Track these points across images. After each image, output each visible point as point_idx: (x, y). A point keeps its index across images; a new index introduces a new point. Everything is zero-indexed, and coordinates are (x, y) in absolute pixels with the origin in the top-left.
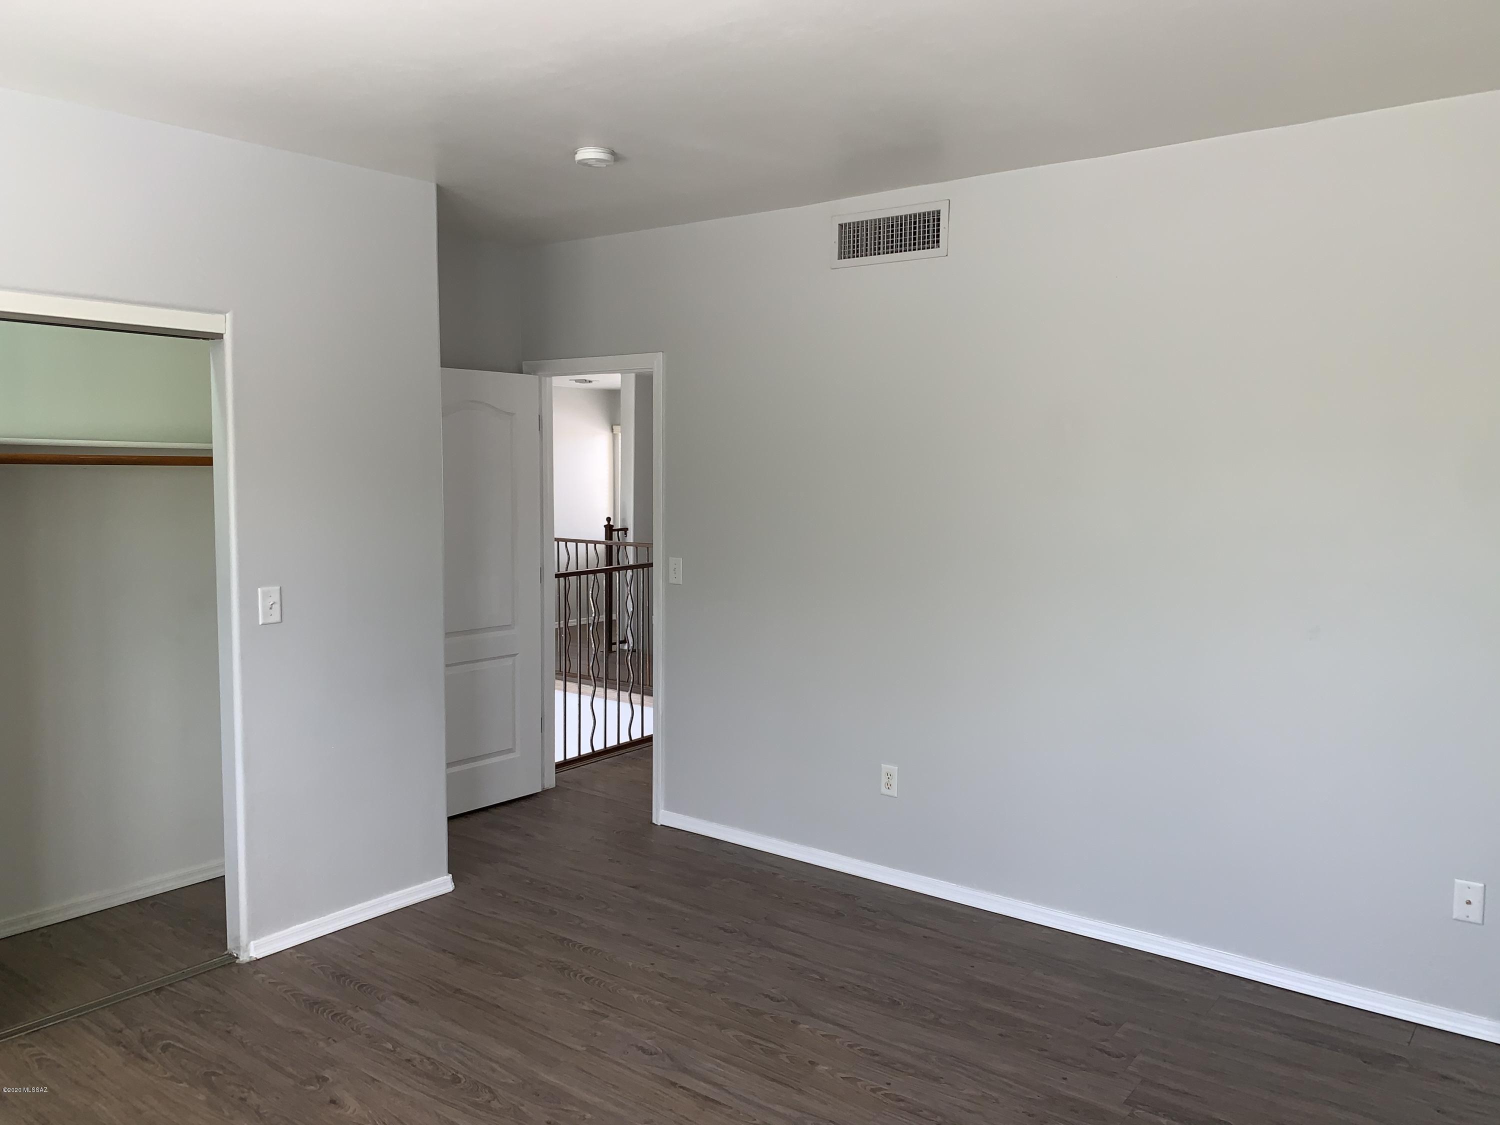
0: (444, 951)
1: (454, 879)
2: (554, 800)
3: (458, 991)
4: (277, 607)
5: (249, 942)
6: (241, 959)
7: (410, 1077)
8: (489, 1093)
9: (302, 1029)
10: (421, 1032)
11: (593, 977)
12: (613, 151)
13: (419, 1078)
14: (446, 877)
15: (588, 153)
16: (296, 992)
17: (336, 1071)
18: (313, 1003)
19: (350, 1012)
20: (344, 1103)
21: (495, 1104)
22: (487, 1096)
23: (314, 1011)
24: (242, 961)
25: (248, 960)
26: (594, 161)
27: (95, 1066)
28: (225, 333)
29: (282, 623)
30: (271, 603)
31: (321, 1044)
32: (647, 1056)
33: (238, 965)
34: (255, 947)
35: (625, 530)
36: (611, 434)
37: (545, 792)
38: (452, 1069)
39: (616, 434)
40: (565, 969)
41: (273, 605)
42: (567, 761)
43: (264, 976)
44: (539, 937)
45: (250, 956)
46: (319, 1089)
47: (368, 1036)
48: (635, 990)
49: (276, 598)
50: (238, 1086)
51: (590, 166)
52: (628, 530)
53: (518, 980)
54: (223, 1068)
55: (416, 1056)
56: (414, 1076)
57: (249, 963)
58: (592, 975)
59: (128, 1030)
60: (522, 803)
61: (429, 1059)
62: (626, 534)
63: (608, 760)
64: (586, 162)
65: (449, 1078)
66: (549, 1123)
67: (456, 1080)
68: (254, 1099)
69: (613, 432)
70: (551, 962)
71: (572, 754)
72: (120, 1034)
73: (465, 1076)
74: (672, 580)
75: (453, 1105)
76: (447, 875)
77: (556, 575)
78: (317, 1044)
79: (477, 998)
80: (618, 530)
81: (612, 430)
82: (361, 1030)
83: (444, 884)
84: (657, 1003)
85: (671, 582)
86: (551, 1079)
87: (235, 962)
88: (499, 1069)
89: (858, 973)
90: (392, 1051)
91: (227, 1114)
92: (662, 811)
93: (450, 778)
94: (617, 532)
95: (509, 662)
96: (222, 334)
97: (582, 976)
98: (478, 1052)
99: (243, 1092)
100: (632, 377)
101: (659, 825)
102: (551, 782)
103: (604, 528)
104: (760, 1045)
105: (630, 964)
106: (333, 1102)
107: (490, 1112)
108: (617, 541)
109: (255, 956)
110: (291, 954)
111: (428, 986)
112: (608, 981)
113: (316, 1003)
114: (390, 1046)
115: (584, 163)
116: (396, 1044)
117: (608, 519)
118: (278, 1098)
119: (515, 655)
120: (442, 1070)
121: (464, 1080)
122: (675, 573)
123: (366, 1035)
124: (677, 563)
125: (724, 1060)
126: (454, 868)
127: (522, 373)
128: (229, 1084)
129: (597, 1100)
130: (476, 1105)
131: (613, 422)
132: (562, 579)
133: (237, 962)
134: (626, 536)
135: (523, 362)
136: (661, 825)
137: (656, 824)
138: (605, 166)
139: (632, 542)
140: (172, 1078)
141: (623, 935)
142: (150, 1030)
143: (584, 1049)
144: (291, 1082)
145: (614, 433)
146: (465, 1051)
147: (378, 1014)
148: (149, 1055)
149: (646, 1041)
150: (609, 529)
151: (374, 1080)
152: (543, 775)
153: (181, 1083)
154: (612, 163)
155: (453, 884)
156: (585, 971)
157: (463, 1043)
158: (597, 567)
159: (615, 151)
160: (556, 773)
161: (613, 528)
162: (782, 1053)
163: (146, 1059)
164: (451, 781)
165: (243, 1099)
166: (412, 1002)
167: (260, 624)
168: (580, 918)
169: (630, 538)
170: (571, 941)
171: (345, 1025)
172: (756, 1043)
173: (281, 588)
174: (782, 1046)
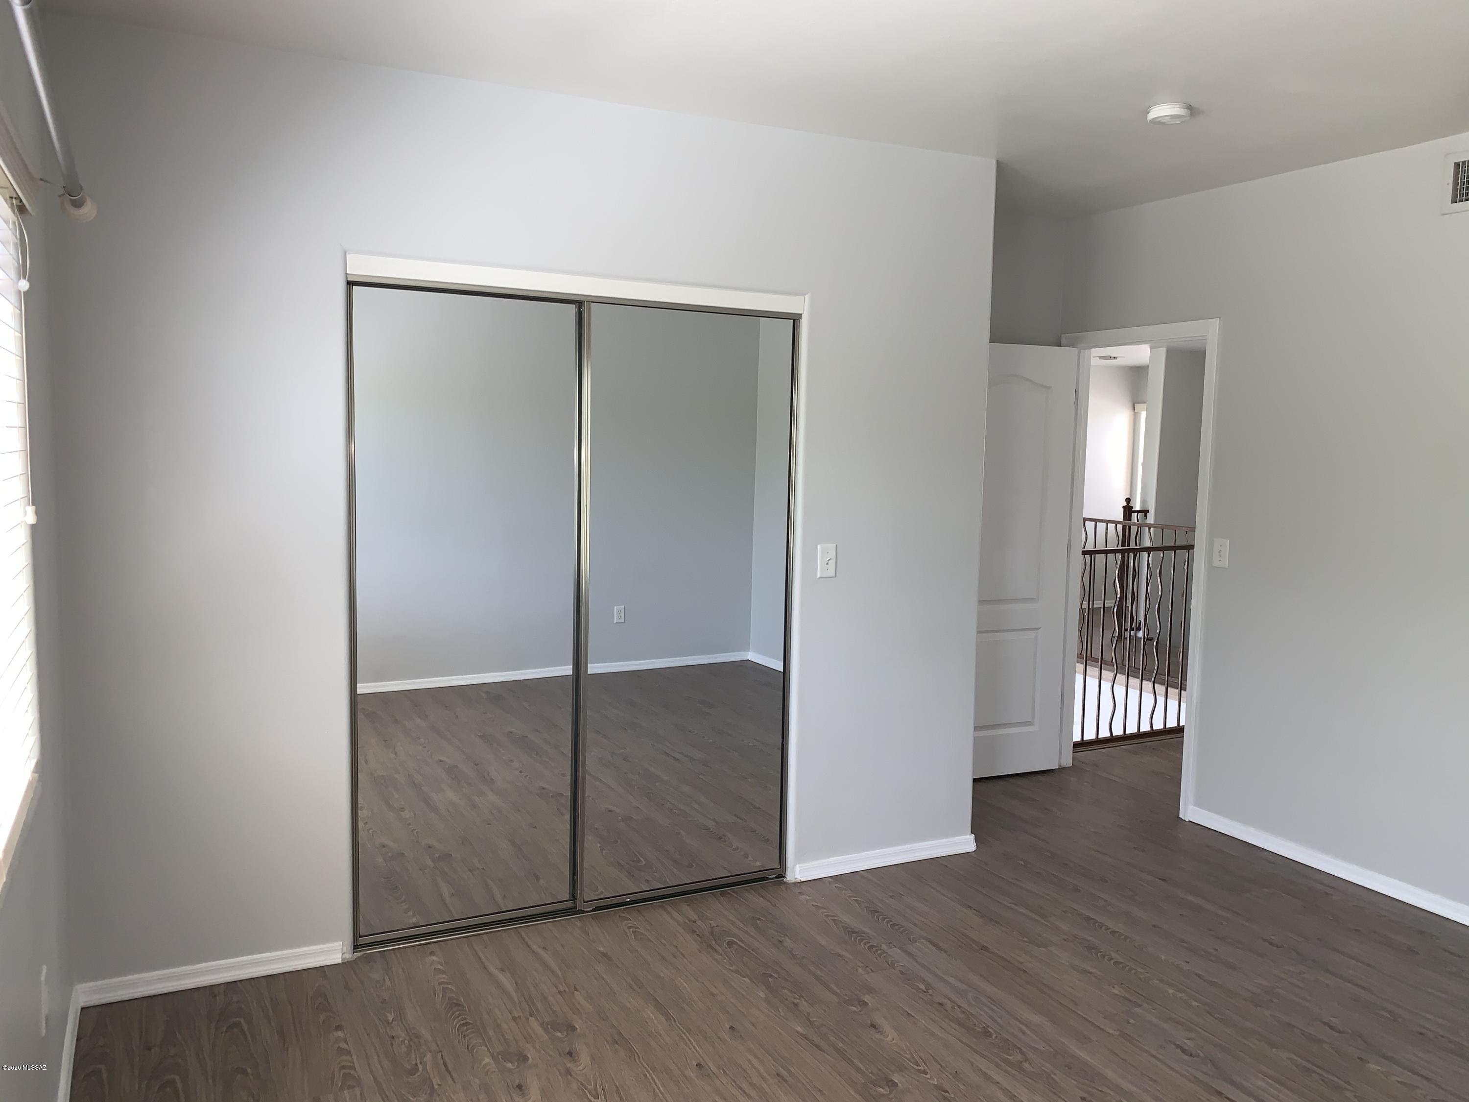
0: (970, 907)
1: (977, 840)
2: (1072, 779)
3: (984, 948)
4: (832, 563)
5: (795, 865)
6: (788, 879)
7: (943, 1021)
8: (1020, 1055)
9: (843, 953)
10: (952, 980)
11: (1122, 963)
12: (1190, 105)
13: (953, 1025)
14: (968, 836)
15: (1162, 111)
16: (836, 918)
17: (874, 998)
18: (852, 932)
19: (884, 947)
20: (883, 1029)
21: (1026, 1065)
22: (1019, 1057)
23: (853, 939)
24: (789, 881)
25: (794, 881)
26: (1169, 117)
27: (676, 947)
28: (804, 313)
29: (836, 578)
30: (828, 559)
31: (860, 971)
32: (1187, 1057)
33: (785, 883)
34: (800, 870)
35: (1145, 512)
36: (1133, 413)
37: (1061, 769)
38: (984, 1023)
39: (1138, 412)
40: (1094, 948)
41: (830, 561)
42: (1084, 742)
43: (808, 898)
44: (1064, 912)
45: (796, 877)
46: (861, 1012)
47: (902, 973)
48: (1170, 985)
49: (832, 554)
50: (791, 992)
51: (1163, 124)
52: (1148, 512)
53: (1043, 949)
54: (777, 972)
55: (949, 1002)
56: (947, 1020)
57: (795, 884)
58: (1121, 960)
59: (700, 921)
60: (1039, 777)
61: (960, 1007)
62: (1146, 516)
63: (1125, 747)
64: (1159, 119)
65: (980, 1030)
66: (1083, 1099)
67: (987, 1034)
68: (804, 1005)
69: (1134, 410)
70: (1077, 938)
71: (1090, 735)
72: (694, 924)
73: (995, 1032)
74: (1216, 563)
75: (984, 1057)
76: (970, 835)
77: (1082, 551)
78: (857, 970)
79: (1006, 960)
80: (1138, 512)
81: (1134, 409)
82: (896, 965)
83: (966, 843)
84: (1195, 1004)
85: (1215, 564)
86: (1083, 1055)
87: (783, 880)
88: (1029, 1033)
89: (1440, 1021)
90: (924, 992)
91: (782, 1014)
92: (1191, 807)
93: (977, 742)
94: (1136, 514)
95: (1031, 635)
96: (801, 314)
97: (1111, 959)
98: (1007, 1011)
99: (795, 998)
100: (1163, 351)
101: (1187, 820)
102: (1067, 760)
103: (1123, 509)
104: (1321, 1075)
105: (1163, 957)
106: (873, 1026)
107: (1022, 1072)
108: (1136, 521)
109: (800, 879)
110: (830, 883)
111: (956, 937)
112: (1139, 970)
113: (854, 932)
114: (922, 987)
115: (1156, 122)
116: (928, 986)
117: (1128, 500)
118: (825, 1011)
119: (1038, 629)
120: (973, 1021)
121: (995, 1036)
122: (1220, 556)
123: (900, 971)
124: (1224, 545)
125: (1278, 1081)
126: (977, 828)
127: (1061, 346)
128: (783, 988)
129: (1133, 1089)
130: (1005, 1061)
131: (1136, 400)
132: (1088, 557)
133: (784, 880)
134: (1146, 519)
135: (1062, 335)
136: (1189, 821)
137: (1184, 819)
138: (1179, 122)
139: (1152, 523)
140: (736, 972)
141: (1154, 926)
142: (717, 926)
143: (1118, 1033)
144: (835, 999)
145: (1136, 411)
146: (994, 1008)
147: (910, 954)
148: (717, 947)
149: (1186, 1041)
150: (1128, 510)
151: (909, 1014)
152: (1060, 753)
153: (745, 978)
154: (1189, 118)
155: (975, 844)
156: (1113, 955)
157: (991, 999)
158: (1117, 547)
159: (1192, 105)
160: (1073, 753)
161: (1133, 510)
162: (1347, 1090)
163: (716, 951)
164: (978, 744)
165: (796, 1005)
166: (940, 949)
167: (818, 577)
168: (1105, 901)
169: (1151, 519)
170: (1096, 921)
171: (880, 957)
172: (1315, 1072)
173: (836, 546)
174: (1348, 1083)
